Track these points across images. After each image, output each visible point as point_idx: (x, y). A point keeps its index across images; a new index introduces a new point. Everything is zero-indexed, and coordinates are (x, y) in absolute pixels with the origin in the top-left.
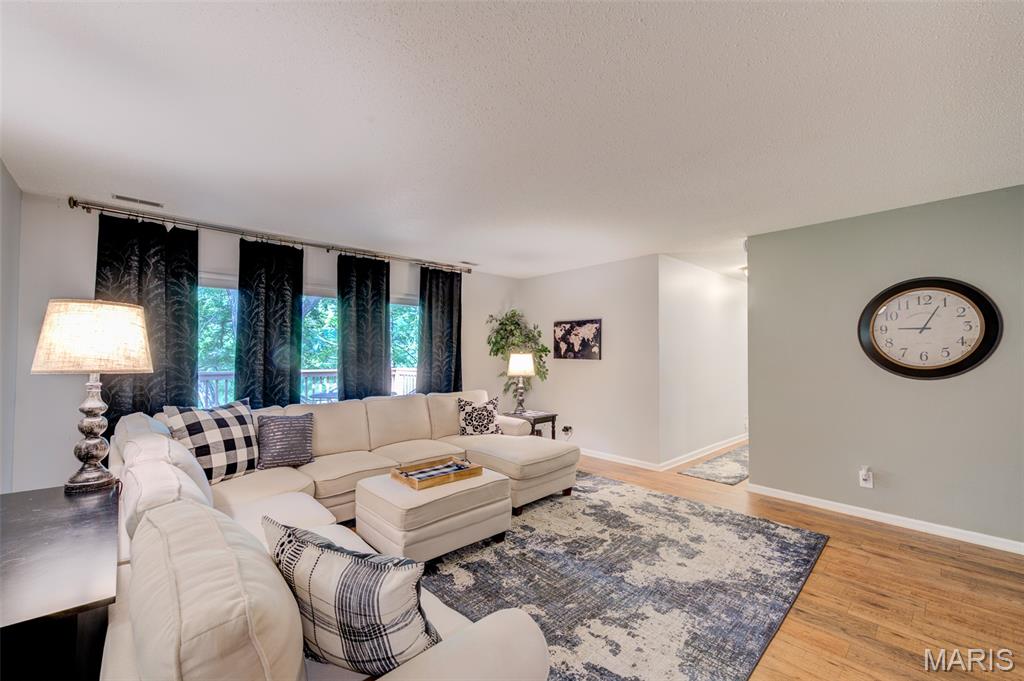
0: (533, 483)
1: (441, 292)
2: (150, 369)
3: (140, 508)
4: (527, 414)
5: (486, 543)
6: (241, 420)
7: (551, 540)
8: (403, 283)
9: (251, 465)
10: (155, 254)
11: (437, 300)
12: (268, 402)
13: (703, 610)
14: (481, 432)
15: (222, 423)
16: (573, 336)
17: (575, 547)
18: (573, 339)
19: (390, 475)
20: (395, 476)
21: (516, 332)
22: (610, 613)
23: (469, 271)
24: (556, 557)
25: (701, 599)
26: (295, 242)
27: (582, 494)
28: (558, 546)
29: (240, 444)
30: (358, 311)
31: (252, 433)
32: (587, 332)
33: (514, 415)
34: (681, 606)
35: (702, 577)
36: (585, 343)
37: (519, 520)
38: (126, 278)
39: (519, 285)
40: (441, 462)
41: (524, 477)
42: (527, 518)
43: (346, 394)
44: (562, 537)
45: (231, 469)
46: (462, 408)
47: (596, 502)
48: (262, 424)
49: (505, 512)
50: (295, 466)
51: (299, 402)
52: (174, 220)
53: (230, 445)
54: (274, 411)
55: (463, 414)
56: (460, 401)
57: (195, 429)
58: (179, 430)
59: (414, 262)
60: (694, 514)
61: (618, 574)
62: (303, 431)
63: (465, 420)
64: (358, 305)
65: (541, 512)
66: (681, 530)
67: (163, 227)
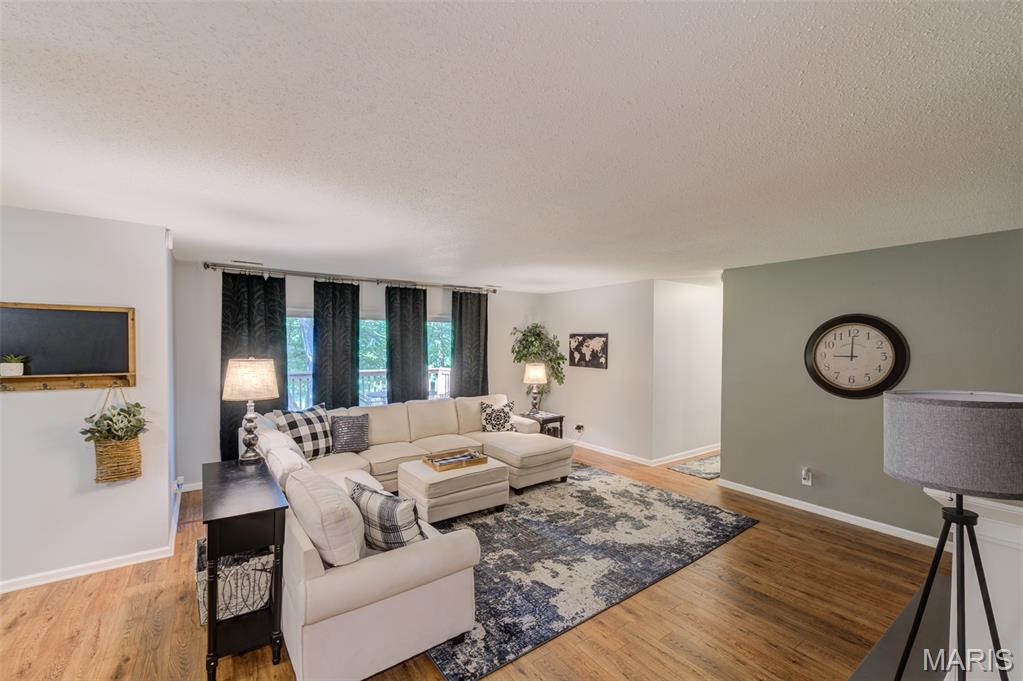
0: (532, 471)
1: (469, 311)
2: (277, 396)
3: (286, 472)
4: (538, 416)
5: (490, 512)
6: (321, 419)
7: (538, 513)
8: (438, 306)
9: (328, 451)
10: (258, 298)
11: (467, 319)
12: (335, 405)
13: (628, 560)
14: (499, 430)
15: (309, 422)
16: (585, 348)
17: (553, 518)
18: (585, 350)
19: (421, 461)
20: (425, 461)
21: (537, 344)
22: (561, 557)
23: (495, 291)
24: (538, 523)
25: (630, 554)
26: (353, 280)
27: (576, 482)
28: (542, 516)
29: (321, 435)
30: (401, 331)
31: (328, 428)
32: (596, 344)
33: (528, 416)
34: (612, 557)
35: (638, 541)
36: (594, 354)
37: (519, 498)
38: (240, 316)
39: (541, 300)
40: (460, 453)
41: (525, 466)
42: (525, 497)
43: (393, 398)
44: (547, 511)
45: (316, 453)
46: (484, 410)
47: (585, 488)
48: (334, 421)
49: (503, 490)
50: (357, 452)
51: (357, 405)
52: (269, 270)
53: (314, 437)
54: (341, 412)
55: (484, 415)
56: (482, 404)
57: (293, 425)
58: (284, 426)
59: (446, 287)
60: (660, 500)
61: (578, 536)
62: (361, 427)
63: (486, 419)
64: (401, 326)
65: (538, 493)
66: (642, 511)
67: (262, 277)
